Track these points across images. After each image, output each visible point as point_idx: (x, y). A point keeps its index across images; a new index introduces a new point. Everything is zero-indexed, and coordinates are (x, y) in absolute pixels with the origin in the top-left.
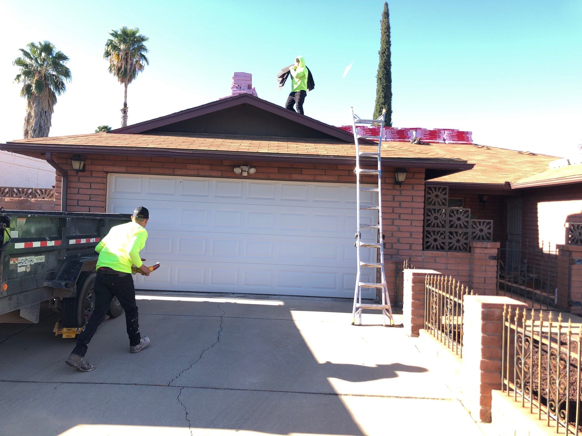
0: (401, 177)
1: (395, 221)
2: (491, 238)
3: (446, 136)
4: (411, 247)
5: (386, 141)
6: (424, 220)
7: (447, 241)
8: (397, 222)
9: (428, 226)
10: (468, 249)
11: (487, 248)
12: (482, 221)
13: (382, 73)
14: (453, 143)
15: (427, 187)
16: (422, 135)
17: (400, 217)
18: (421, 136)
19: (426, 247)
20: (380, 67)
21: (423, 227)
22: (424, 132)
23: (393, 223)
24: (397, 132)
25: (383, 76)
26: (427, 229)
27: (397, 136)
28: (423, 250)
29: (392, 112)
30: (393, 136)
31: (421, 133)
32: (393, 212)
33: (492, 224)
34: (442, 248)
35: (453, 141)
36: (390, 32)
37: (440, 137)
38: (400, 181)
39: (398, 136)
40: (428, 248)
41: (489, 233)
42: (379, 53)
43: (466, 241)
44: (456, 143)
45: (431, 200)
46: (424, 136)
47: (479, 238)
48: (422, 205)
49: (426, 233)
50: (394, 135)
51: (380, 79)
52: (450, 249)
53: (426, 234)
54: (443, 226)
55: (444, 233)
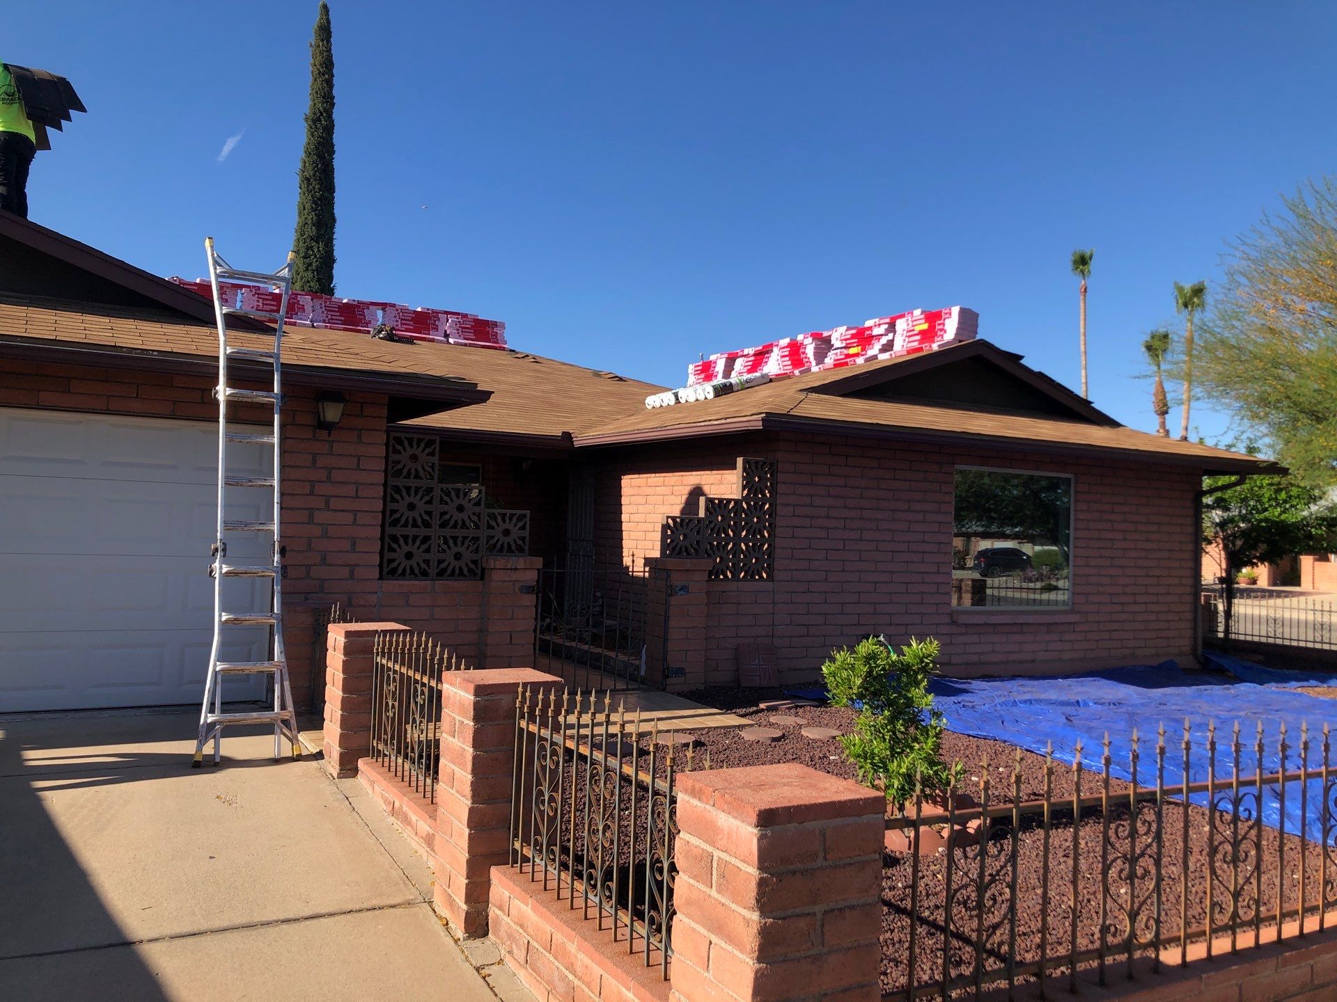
0: (332, 413)
1: (317, 513)
2: (526, 548)
3: (450, 327)
4: (352, 573)
5: (313, 326)
6: (383, 512)
7: (433, 556)
8: (320, 517)
9: (395, 523)
10: (478, 573)
11: (516, 569)
12: (509, 512)
13: (311, 168)
14: (465, 345)
15: (391, 438)
16: (397, 321)
17: (327, 504)
18: (395, 323)
19: (388, 571)
20: (309, 154)
21: (383, 526)
22: (401, 314)
23: (311, 517)
24: (339, 307)
25: (314, 175)
26: (391, 530)
27: (340, 318)
28: (381, 578)
29: (334, 261)
30: (330, 317)
31: (395, 317)
32: (311, 493)
33: (528, 520)
34: (424, 574)
35: (465, 339)
36: (333, 76)
37: (436, 329)
38: (330, 420)
39: (343, 318)
40: (393, 572)
41: (523, 539)
42: (306, 119)
43: (475, 556)
44: (470, 345)
45: (400, 466)
46: (402, 324)
47: (501, 550)
48: (380, 478)
49: (387, 540)
50: (333, 313)
51: (308, 180)
52: (441, 574)
53: (388, 542)
54: (427, 525)
55: (426, 539)
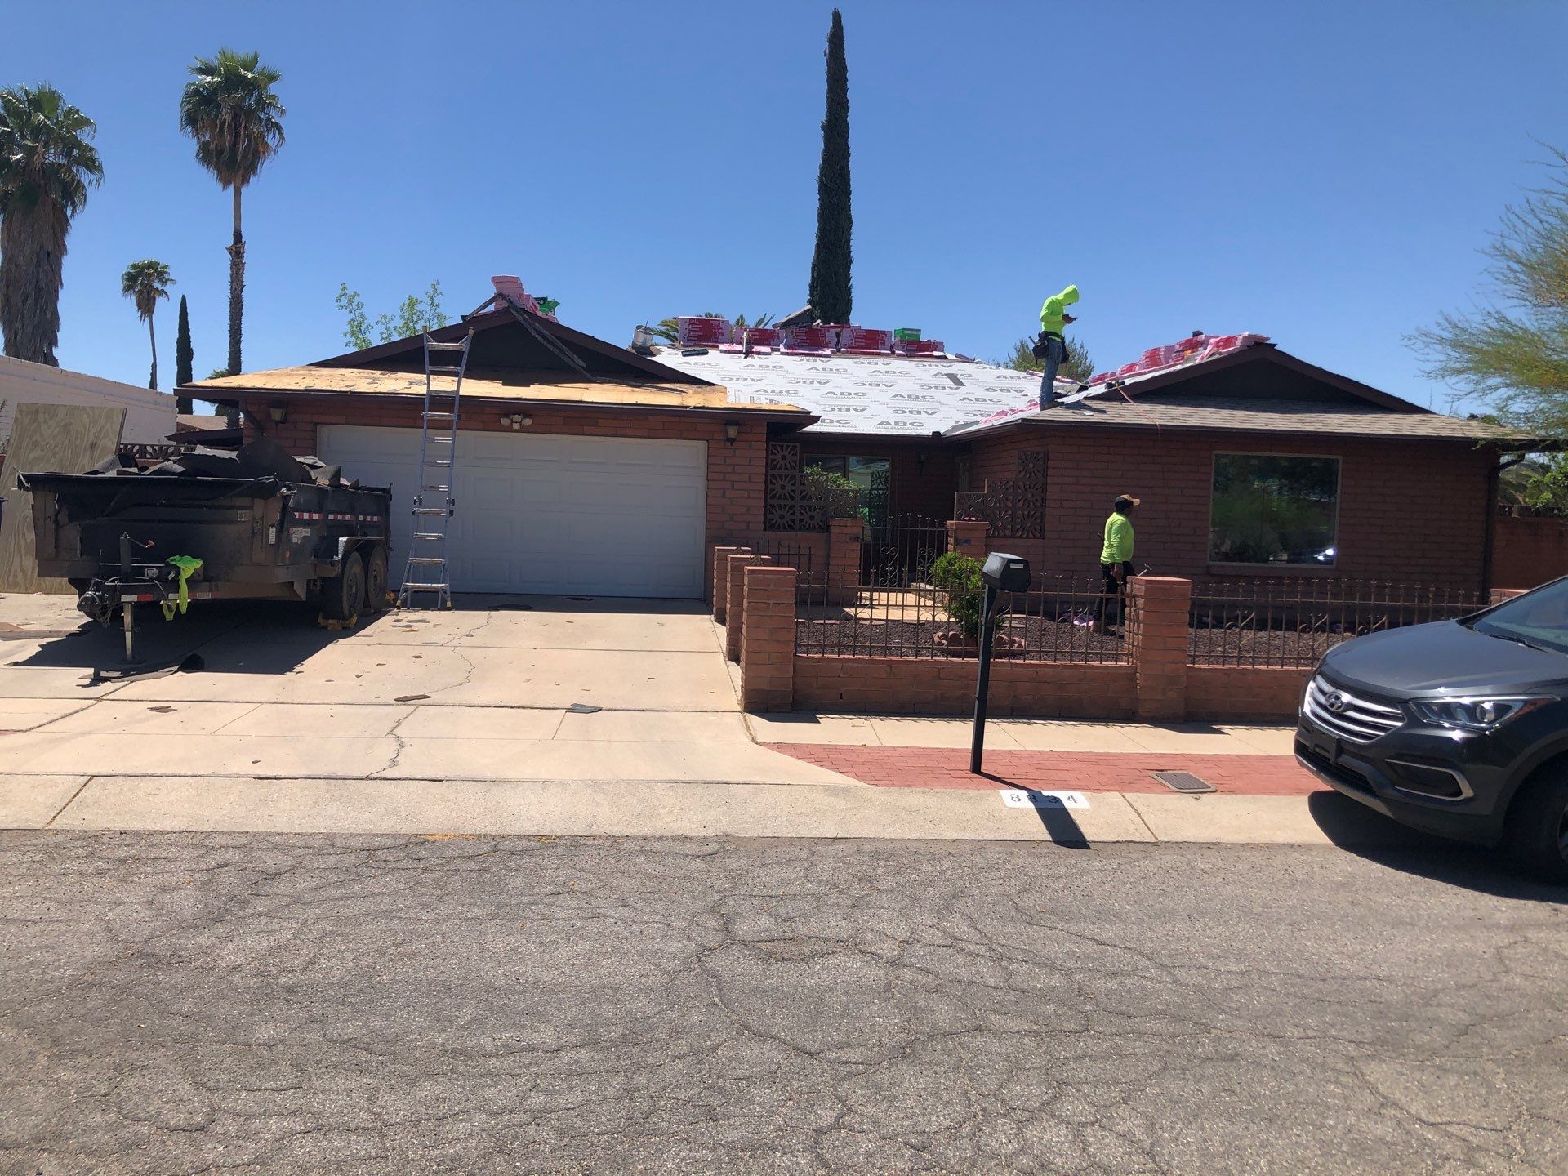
0: (732, 432)
1: (727, 491)
4: (749, 526)
6: (766, 490)
7: (797, 517)
8: (729, 493)
9: (772, 497)
10: (825, 528)
11: (846, 526)
15: (770, 446)
17: (733, 486)
19: (769, 525)
21: (765, 499)
23: (724, 493)
26: (770, 501)
28: (765, 530)
32: (724, 480)
34: (791, 528)
38: (732, 437)
40: (771, 527)
43: (822, 518)
45: (775, 463)
47: (841, 515)
48: (763, 470)
52: (802, 528)
53: (768, 508)
54: (792, 498)
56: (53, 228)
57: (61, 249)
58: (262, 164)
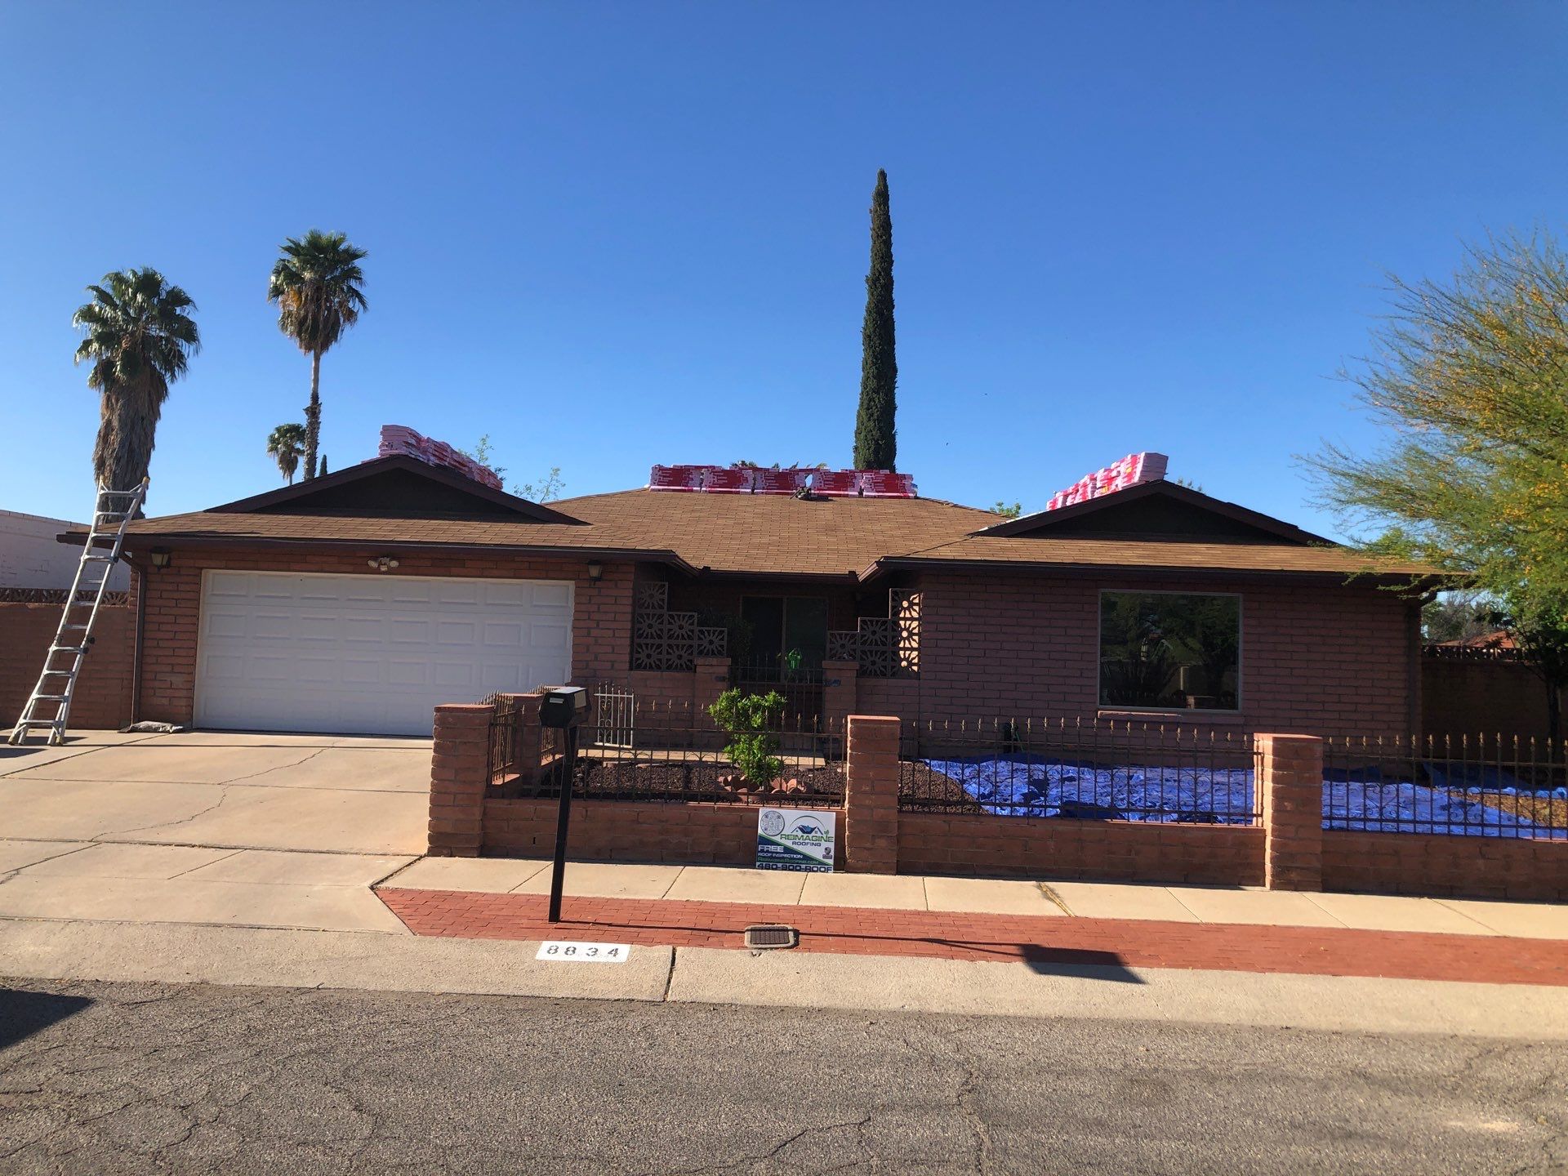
0: (596, 571)
1: (592, 630)
2: (725, 652)
4: (613, 666)
6: (632, 630)
7: (664, 657)
8: (594, 632)
9: (640, 636)
10: (691, 668)
11: (712, 665)
12: (712, 629)
15: (636, 586)
17: (598, 625)
19: (635, 665)
21: (632, 638)
23: (590, 633)
26: (637, 641)
28: (631, 669)
32: (589, 619)
33: (725, 634)
34: (659, 668)
38: (595, 576)
40: (639, 667)
41: (722, 646)
43: (690, 658)
45: (643, 601)
47: (707, 654)
48: (629, 609)
49: (635, 646)
52: (669, 668)
53: (635, 648)
54: (660, 637)
55: (660, 646)
56: (149, 395)
57: (155, 415)
58: (343, 330)
